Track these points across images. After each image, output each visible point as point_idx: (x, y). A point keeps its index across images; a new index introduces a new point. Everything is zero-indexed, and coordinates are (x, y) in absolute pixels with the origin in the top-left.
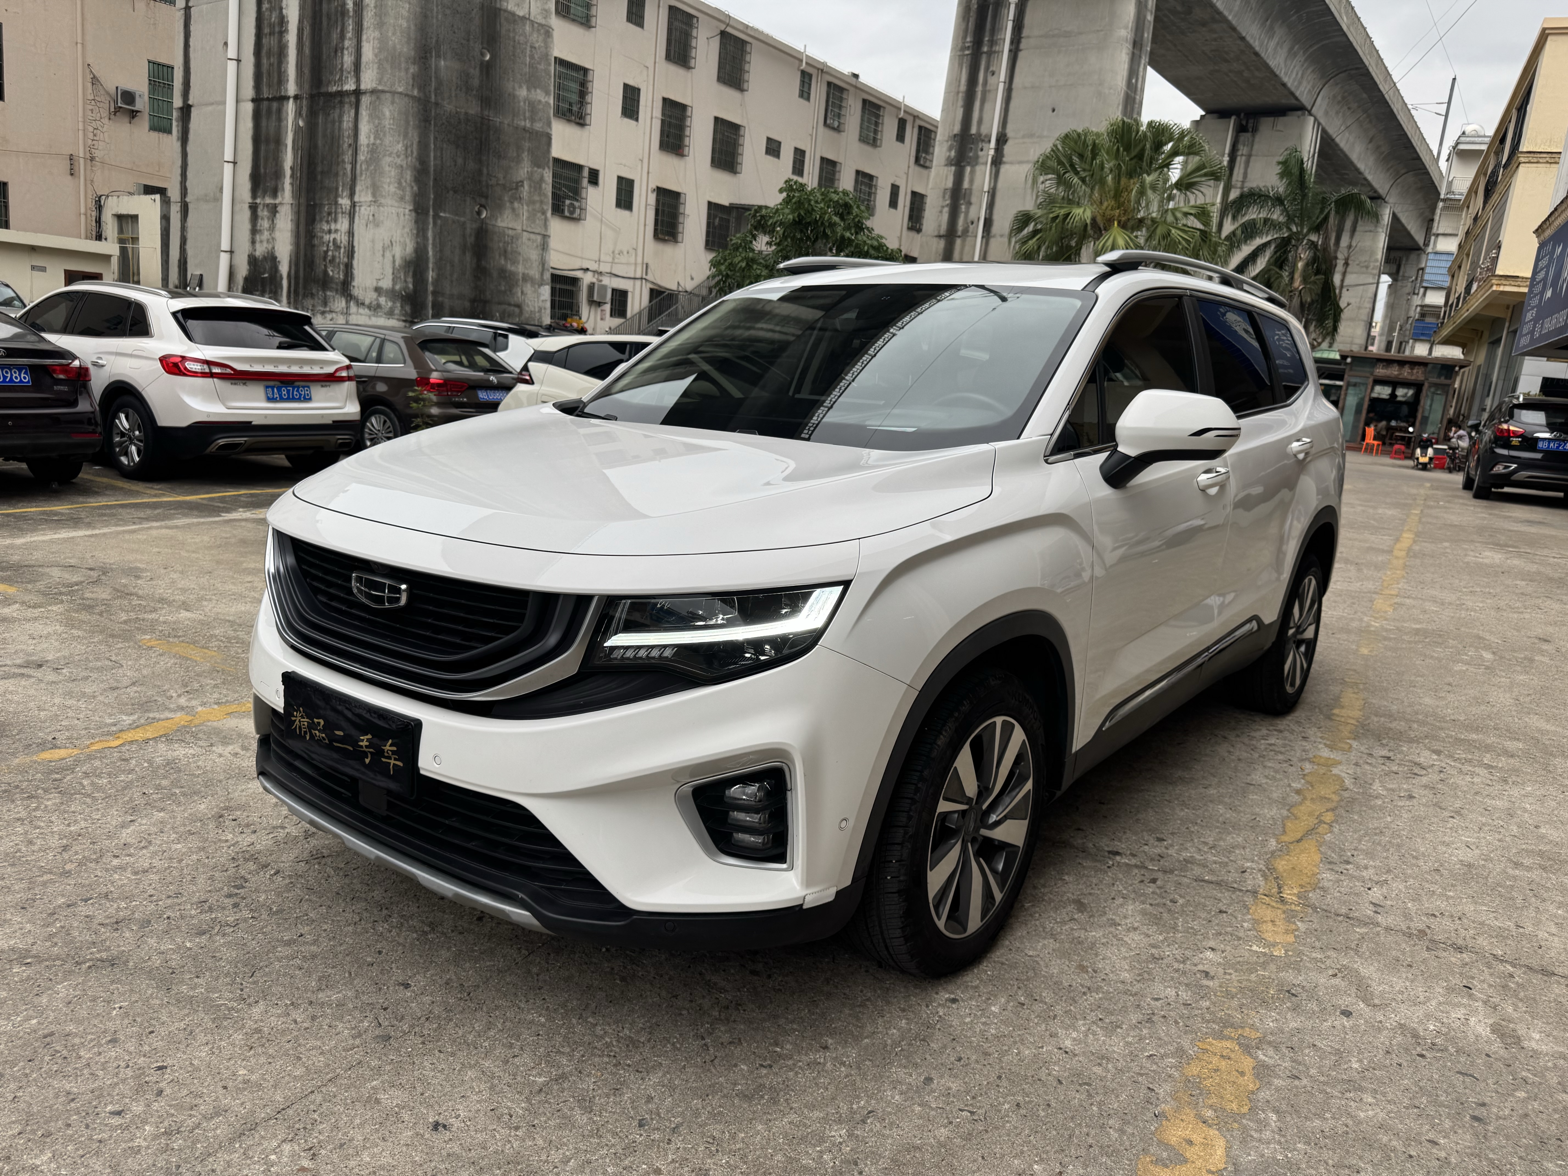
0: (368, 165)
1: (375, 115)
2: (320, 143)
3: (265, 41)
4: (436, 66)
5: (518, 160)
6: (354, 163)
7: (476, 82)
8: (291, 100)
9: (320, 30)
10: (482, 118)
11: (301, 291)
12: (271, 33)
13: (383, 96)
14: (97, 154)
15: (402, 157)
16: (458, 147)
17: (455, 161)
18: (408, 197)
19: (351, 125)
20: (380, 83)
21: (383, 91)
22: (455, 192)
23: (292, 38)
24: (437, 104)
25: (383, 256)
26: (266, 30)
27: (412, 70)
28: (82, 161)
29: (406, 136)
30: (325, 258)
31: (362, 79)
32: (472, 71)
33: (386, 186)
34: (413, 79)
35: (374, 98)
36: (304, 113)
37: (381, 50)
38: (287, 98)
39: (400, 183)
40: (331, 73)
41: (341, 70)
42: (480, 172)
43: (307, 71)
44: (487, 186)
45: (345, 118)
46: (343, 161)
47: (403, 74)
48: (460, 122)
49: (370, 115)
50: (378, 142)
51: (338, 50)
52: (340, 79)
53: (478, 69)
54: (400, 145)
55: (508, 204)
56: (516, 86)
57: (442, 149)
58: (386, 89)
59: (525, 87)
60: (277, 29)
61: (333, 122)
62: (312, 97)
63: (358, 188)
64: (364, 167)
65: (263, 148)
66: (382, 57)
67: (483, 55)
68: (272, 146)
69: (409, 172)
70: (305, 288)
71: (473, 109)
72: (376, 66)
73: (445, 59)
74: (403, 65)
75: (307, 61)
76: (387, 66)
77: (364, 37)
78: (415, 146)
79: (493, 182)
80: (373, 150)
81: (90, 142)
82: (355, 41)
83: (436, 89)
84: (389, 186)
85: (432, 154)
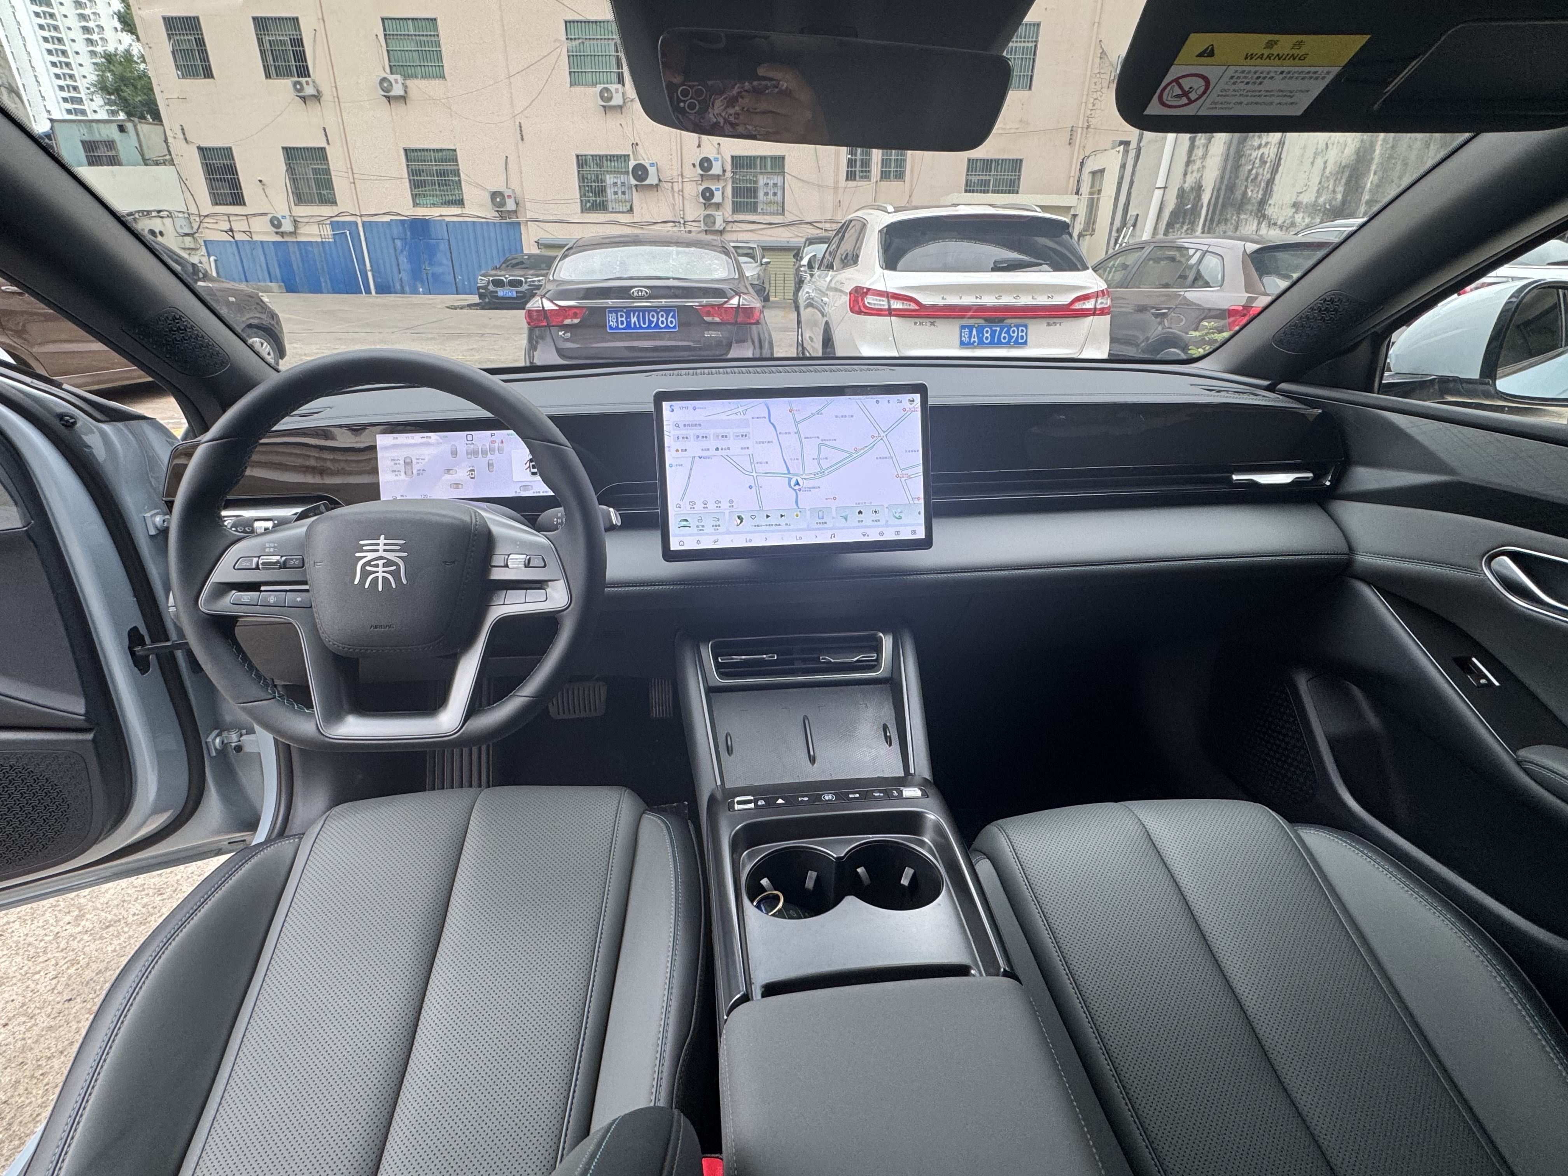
11: (1217, 217)
14: (1093, 122)
25: (1312, 163)
28: (1080, 130)
30: (1248, 177)
70: (1221, 214)
81: (1089, 112)
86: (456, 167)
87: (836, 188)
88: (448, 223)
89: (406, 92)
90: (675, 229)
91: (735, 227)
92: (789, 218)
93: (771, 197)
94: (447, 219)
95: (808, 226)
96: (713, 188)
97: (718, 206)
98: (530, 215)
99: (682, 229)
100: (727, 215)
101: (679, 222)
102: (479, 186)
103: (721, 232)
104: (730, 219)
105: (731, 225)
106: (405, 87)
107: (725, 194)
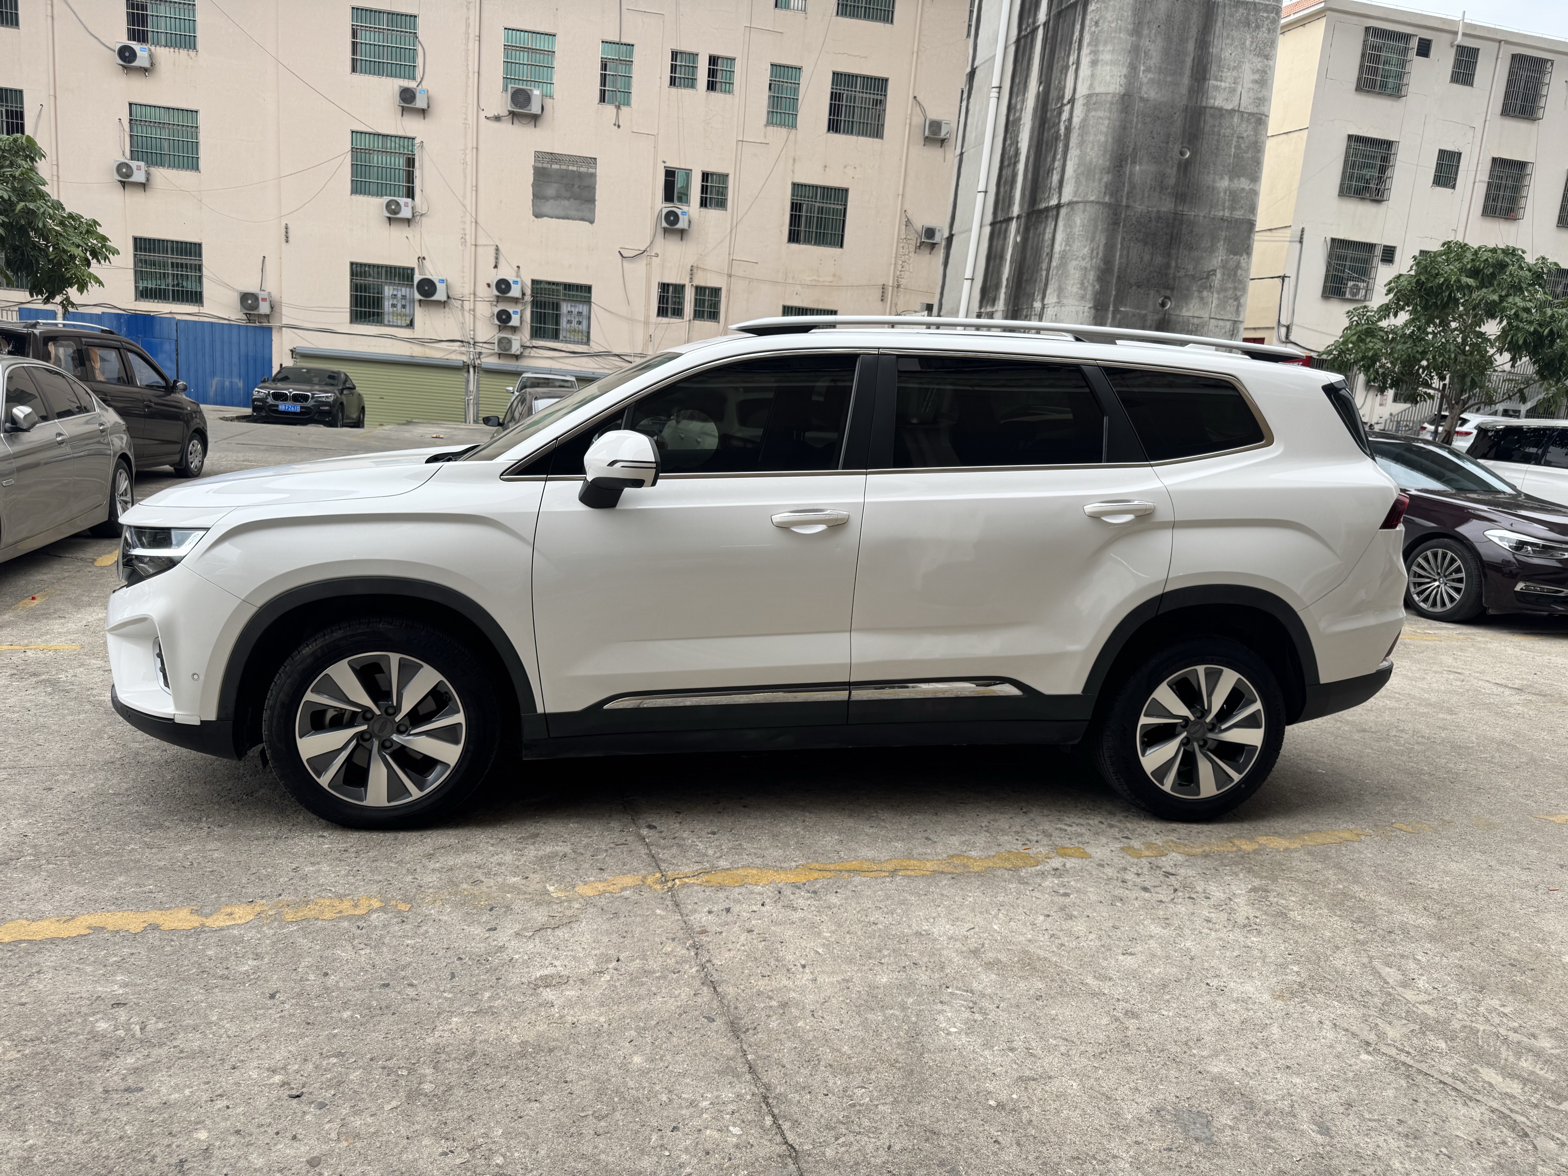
0: (1058, 271)
1: (1069, 225)
2: (1028, 255)
3: (1004, 172)
4: (1131, 171)
5: (1212, 250)
6: (1048, 270)
7: (1172, 181)
8: (1015, 220)
9: (1040, 156)
10: (1175, 214)
12: (1009, 165)
13: (1076, 207)
14: (903, 282)
15: (1087, 259)
16: (1146, 244)
17: (1142, 258)
18: (1089, 296)
19: (1050, 236)
20: (1075, 195)
21: (1077, 202)
22: (1138, 287)
23: (1021, 167)
24: (1128, 207)
26: (1006, 163)
27: (1105, 179)
28: (890, 289)
29: (1093, 239)
31: (1063, 194)
32: (1169, 170)
33: (1069, 288)
34: (1106, 187)
35: (1069, 209)
36: (1021, 230)
37: (1079, 165)
38: (1011, 219)
39: (1082, 283)
40: (1043, 193)
41: (1050, 188)
42: (1168, 266)
43: (1027, 193)
44: (1174, 278)
45: (1048, 230)
46: (1041, 269)
47: (1096, 184)
48: (1150, 221)
49: (1065, 225)
50: (1068, 248)
51: (1050, 171)
52: (1049, 197)
53: (1175, 169)
54: (1086, 249)
55: (1196, 294)
56: (1217, 178)
57: (1129, 248)
58: (1080, 200)
59: (1227, 178)
60: (1013, 161)
61: (1039, 234)
62: (1029, 215)
63: (1048, 292)
64: (1055, 272)
65: (992, 264)
66: (1079, 171)
67: (1182, 154)
68: (998, 261)
69: (1092, 273)
71: (1167, 206)
72: (1074, 180)
73: (1141, 164)
74: (1097, 176)
75: (1029, 184)
76: (1083, 179)
77: (1069, 157)
78: (1101, 248)
79: (1182, 273)
80: (1063, 256)
81: (898, 273)
82: (1062, 162)
83: (1128, 193)
84: (1072, 287)
85: (1118, 254)
86: (197, 262)
87: (646, 323)
88: (178, 322)
89: (148, 180)
90: (463, 349)
91: (534, 352)
92: (595, 347)
93: (574, 325)
94: (178, 317)
95: (617, 358)
96: (511, 311)
97: (514, 329)
98: (285, 321)
99: (472, 350)
100: (525, 340)
101: (469, 343)
102: (227, 286)
103: (517, 357)
104: (528, 344)
105: (528, 350)
106: (148, 174)
107: (524, 318)
